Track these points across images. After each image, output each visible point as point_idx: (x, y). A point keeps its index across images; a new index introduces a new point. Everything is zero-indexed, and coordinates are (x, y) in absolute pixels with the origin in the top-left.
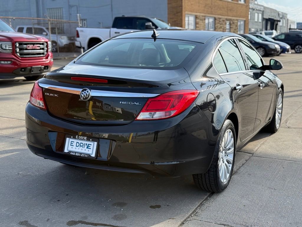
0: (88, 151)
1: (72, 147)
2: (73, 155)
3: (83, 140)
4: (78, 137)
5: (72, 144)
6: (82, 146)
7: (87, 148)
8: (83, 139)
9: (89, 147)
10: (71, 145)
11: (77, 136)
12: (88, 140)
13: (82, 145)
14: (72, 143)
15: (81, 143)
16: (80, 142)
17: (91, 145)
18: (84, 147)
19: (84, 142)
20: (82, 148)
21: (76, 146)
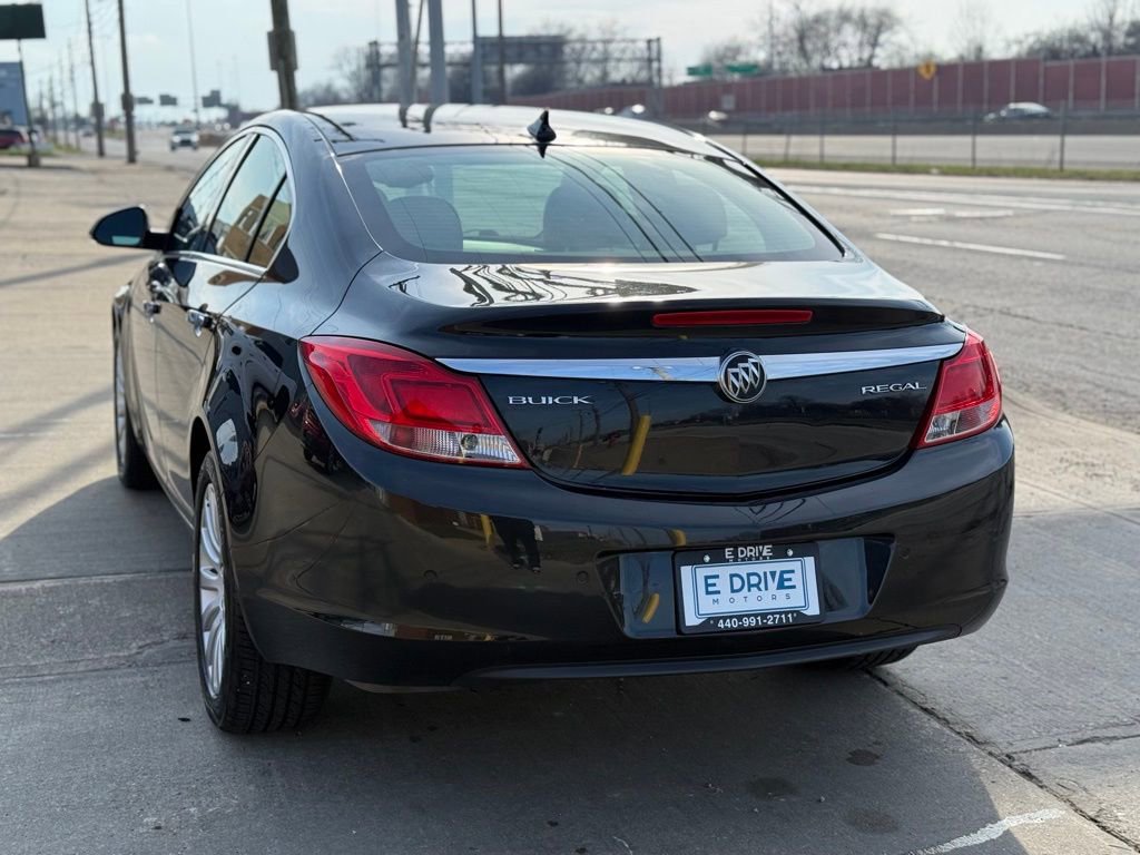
0: (788, 597)
1: (715, 597)
2: (732, 630)
3: (757, 559)
4: (735, 553)
5: (710, 589)
6: (757, 586)
7: (781, 586)
8: (759, 558)
9: (786, 584)
10: (708, 593)
11: (728, 553)
12: (779, 554)
13: (754, 580)
14: (710, 581)
15: (749, 575)
16: (743, 570)
17: (793, 572)
18: (766, 589)
19: (760, 568)
20: (759, 593)
21: (733, 591)
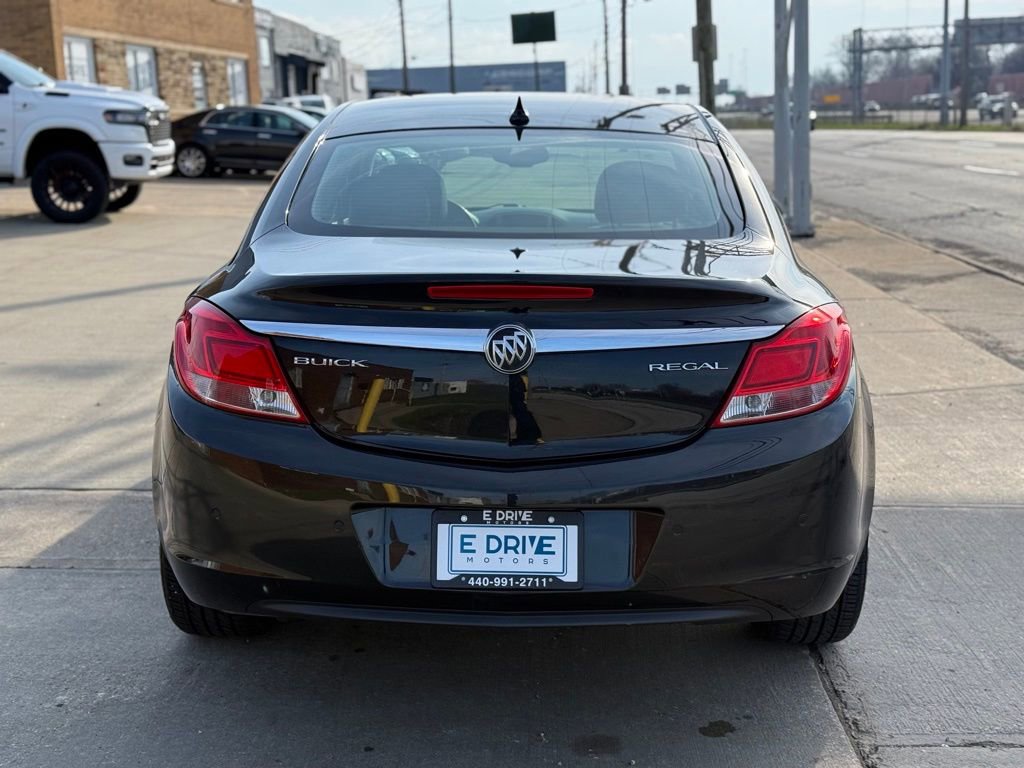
0: (546, 562)
1: (470, 555)
2: (482, 588)
3: (516, 523)
4: (493, 516)
5: (466, 547)
6: (515, 549)
7: (539, 551)
8: (518, 522)
9: (545, 549)
10: (463, 551)
11: (486, 515)
12: (539, 519)
13: (512, 543)
14: (466, 540)
15: (507, 538)
16: (501, 532)
17: (553, 538)
18: (524, 552)
19: (519, 532)
20: (516, 556)
21: (489, 551)
